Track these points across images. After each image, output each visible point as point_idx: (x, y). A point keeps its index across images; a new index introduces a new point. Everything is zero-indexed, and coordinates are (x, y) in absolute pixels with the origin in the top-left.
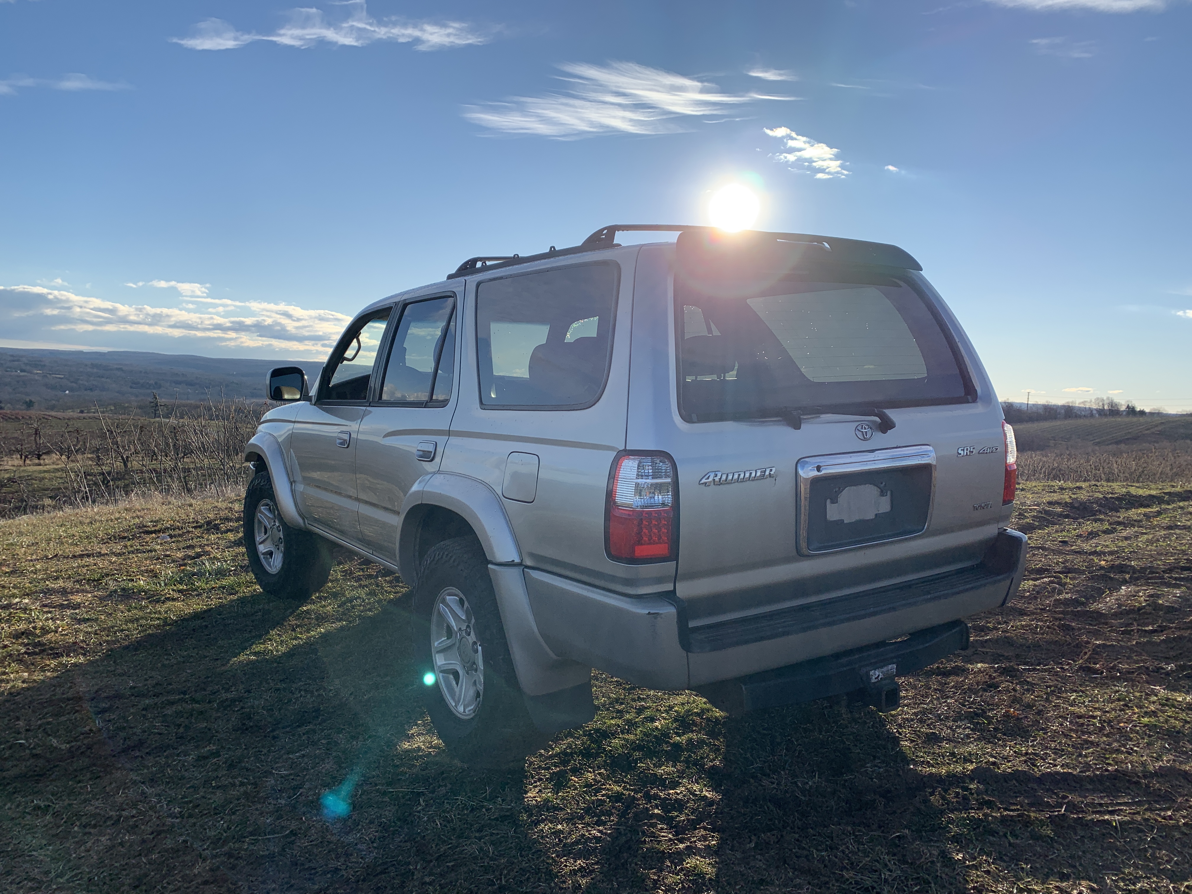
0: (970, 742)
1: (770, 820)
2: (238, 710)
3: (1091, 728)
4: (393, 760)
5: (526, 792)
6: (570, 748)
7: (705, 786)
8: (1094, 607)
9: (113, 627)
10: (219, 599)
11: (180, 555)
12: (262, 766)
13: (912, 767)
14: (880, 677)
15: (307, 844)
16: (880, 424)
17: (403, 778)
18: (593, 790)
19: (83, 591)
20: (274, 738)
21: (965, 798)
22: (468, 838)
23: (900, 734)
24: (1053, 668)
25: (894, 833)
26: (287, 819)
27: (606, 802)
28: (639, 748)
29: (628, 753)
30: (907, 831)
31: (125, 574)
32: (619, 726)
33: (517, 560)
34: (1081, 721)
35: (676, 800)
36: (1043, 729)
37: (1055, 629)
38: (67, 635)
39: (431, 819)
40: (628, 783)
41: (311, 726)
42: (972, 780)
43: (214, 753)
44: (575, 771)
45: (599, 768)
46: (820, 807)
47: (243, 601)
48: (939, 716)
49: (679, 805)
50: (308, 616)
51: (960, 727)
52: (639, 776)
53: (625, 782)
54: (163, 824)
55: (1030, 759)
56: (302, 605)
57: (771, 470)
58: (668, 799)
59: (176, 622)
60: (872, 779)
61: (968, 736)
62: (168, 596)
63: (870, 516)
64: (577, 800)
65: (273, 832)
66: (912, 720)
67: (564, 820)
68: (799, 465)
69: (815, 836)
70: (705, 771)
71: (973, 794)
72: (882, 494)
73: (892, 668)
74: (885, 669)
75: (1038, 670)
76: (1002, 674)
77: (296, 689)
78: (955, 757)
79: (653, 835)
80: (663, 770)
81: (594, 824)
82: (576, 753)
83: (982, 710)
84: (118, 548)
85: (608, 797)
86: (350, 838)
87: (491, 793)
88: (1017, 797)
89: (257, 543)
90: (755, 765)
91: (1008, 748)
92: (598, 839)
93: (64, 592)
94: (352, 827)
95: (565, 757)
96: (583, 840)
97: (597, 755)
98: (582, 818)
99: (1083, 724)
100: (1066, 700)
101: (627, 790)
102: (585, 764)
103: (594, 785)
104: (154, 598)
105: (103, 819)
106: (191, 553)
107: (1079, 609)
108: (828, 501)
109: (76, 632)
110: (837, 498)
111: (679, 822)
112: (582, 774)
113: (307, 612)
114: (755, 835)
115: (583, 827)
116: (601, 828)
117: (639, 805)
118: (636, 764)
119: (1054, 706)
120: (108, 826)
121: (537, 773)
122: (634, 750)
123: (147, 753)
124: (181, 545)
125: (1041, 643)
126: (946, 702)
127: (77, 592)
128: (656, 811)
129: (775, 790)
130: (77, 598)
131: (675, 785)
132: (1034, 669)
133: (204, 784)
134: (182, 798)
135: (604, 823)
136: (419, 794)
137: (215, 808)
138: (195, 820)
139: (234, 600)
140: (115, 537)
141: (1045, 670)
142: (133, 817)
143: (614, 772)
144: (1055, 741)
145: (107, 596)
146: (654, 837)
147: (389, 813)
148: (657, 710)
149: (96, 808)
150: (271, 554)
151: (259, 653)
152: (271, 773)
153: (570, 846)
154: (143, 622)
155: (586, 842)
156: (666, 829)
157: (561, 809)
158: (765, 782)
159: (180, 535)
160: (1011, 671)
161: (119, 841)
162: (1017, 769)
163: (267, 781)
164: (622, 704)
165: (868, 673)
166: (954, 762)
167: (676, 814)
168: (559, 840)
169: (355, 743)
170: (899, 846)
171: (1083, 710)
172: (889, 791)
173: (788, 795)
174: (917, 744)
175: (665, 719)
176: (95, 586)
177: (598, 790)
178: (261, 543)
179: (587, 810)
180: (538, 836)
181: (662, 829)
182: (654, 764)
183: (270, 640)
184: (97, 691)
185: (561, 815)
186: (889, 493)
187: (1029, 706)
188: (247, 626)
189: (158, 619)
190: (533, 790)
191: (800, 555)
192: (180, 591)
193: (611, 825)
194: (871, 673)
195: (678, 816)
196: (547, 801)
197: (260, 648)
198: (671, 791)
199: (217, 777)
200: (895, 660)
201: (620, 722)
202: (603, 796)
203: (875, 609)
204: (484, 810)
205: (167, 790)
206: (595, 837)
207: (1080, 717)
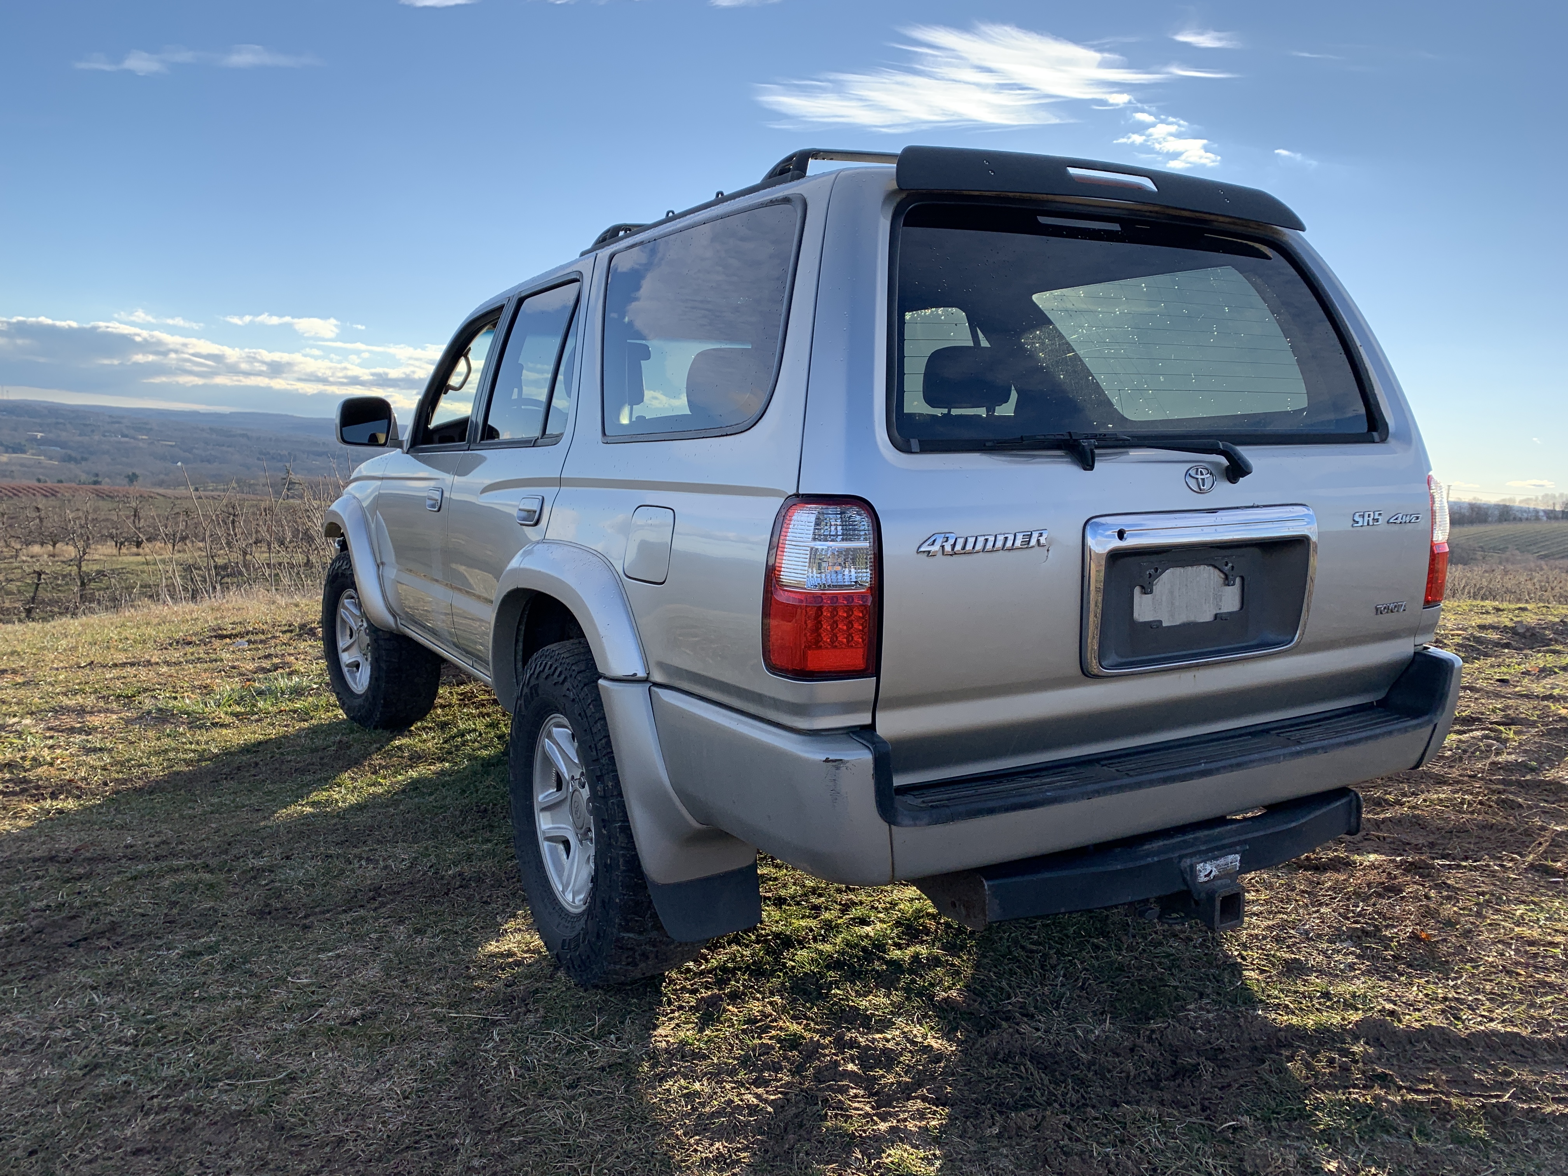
0: (1355, 976)
1: (1028, 1089)
2: (267, 885)
3: (1550, 962)
4: (468, 968)
5: (655, 1027)
6: (733, 960)
7: (932, 1028)
8: (1551, 775)
9: (129, 761)
10: (286, 726)
11: (251, 666)
12: (274, 969)
13: (1260, 1012)
14: (1213, 874)
15: (306, 1096)
16: (1227, 468)
17: (477, 996)
18: (757, 1028)
19: (107, 711)
20: (305, 927)
21: (1345, 1069)
22: (552, 1098)
23: (1244, 958)
24: (1488, 866)
25: (1226, 1121)
26: (290, 1055)
27: (774, 1049)
28: (837, 965)
29: (819, 973)
30: (1246, 1119)
31: (171, 689)
32: (811, 930)
33: (641, 674)
34: (1534, 949)
35: (884, 1051)
36: (1471, 960)
37: (1490, 806)
38: (64, 769)
39: (503, 1065)
40: (813, 1020)
41: (362, 912)
42: (1356, 1038)
43: (210, 948)
44: (734, 997)
45: (772, 994)
46: (1109, 1071)
47: (314, 731)
48: (1307, 932)
49: (888, 1059)
50: (400, 754)
51: (1339, 952)
52: (831, 1010)
53: (807, 1018)
54: (104, 1055)
55: (1451, 1007)
56: (394, 738)
57: (1041, 535)
58: (870, 1048)
59: (217, 756)
60: (1194, 1029)
61: (1352, 967)
62: (217, 720)
63: (1206, 616)
64: (730, 1044)
65: (262, 1074)
66: (1265, 938)
67: (705, 1074)
68: (1088, 528)
69: (1096, 1119)
70: (934, 1005)
71: (1357, 1062)
72: (1227, 581)
73: (1234, 859)
74: (1222, 861)
75: (1465, 867)
76: (1407, 871)
77: (355, 856)
78: (1330, 999)
79: (840, 1106)
80: (870, 1001)
81: (750, 1084)
82: (740, 969)
83: (1375, 926)
84: (175, 655)
85: (779, 1040)
86: (375, 1090)
87: (602, 1026)
88: (1429, 1069)
89: (340, 651)
90: (1013, 1000)
91: (1415, 988)
92: (753, 1110)
93: (81, 711)
94: (382, 1071)
95: (723, 975)
96: (729, 1109)
97: (772, 973)
98: (733, 1072)
99: (1536, 955)
100: (1509, 915)
101: (810, 1030)
102: (752, 987)
103: (761, 1020)
104: (196, 722)
105: (20, 1042)
106: (266, 664)
107: (1528, 777)
108: (1137, 590)
109: (79, 766)
110: (1151, 584)
111: (885, 1086)
112: (743, 1001)
113: (399, 748)
114: (1001, 1113)
115: (733, 1088)
116: (760, 1091)
117: (825, 1055)
118: (830, 989)
119: (1490, 925)
120: (25, 1053)
121: (678, 997)
122: (829, 967)
123: (117, 943)
124: (261, 653)
125: (1469, 826)
126: (1318, 911)
127: (99, 712)
128: (850, 1067)
129: (1040, 1041)
130: (95, 721)
131: (885, 1025)
132: (1459, 866)
133: (184, 994)
134: (144, 1015)
135: (766, 1083)
136: (494, 1023)
137: (186, 1033)
138: (153, 1050)
139: (304, 729)
140: (178, 642)
141: (1476, 868)
142: (66, 1040)
143: (795, 1000)
144: (1491, 981)
145: (136, 719)
146: (842, 1109)
147: (443, 1050)
148: (873, 907)
149: (14, 1025)
150: (357, 666)
151: (319, 802)
152: (285, 979)
153: (707, 1119)
154: (172, 755)
155: (732, 1114)
156: (863, 1096)
157: (705, 1057)
158: (1024, 1028)
159: (261, 642)
160: (1420, 868)
161: (35, 1076)
162: (1430, 1025)
163: (275, 993)
164: (820, 895)
165: (1192, 867)
166: (1328, 1007)
167: (881, 1072)
168: (692, 1106)
169: (418, 940)
170: (1233, 1143)
171: (1536, 933)
172: (1222, 1050)
173: (1061, 1050)
174: (1270, 977)
175: (882, 921)
176: (124, 705)
177: (765, 1029)
178: (344, 650)
179: (744, 1062)
180: (661, 1099)
181: (856, 1096)
182: (857, 991)
183: (339, 786)
184: (76, 851)
185: (702, 1066)
186: (1238, 580)
187: (1450, 923)
188: (313, 764)
189: (194, 751)
190: (667, 1023)
191: (1087, 674)
192: (236, 715)
193: (777, 1087)
194: (1199, 867)
195: (883, 1076)
196: (683, 1043)
197: (323, 796)
198: (877, 1036)
199: (204, 983)
200: (1238, 848)
201: (813, 923)
202: (771, 1038)
203: (1209, 766)
204: (586, 1053)
205: (128, 1000)
206: (749, 1106)
207: (1532, 943)
